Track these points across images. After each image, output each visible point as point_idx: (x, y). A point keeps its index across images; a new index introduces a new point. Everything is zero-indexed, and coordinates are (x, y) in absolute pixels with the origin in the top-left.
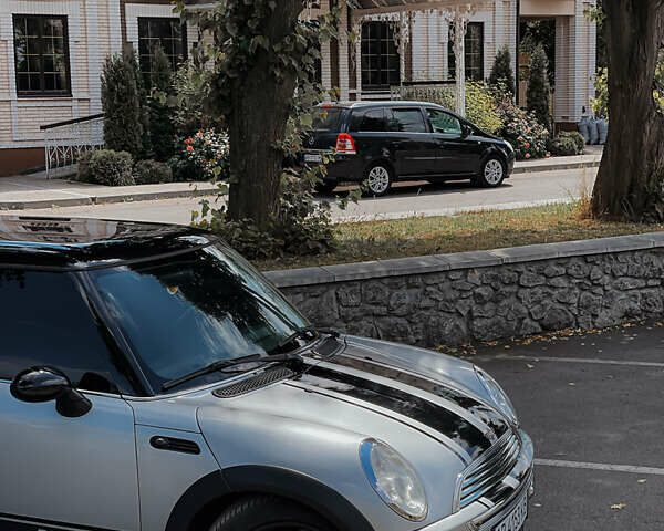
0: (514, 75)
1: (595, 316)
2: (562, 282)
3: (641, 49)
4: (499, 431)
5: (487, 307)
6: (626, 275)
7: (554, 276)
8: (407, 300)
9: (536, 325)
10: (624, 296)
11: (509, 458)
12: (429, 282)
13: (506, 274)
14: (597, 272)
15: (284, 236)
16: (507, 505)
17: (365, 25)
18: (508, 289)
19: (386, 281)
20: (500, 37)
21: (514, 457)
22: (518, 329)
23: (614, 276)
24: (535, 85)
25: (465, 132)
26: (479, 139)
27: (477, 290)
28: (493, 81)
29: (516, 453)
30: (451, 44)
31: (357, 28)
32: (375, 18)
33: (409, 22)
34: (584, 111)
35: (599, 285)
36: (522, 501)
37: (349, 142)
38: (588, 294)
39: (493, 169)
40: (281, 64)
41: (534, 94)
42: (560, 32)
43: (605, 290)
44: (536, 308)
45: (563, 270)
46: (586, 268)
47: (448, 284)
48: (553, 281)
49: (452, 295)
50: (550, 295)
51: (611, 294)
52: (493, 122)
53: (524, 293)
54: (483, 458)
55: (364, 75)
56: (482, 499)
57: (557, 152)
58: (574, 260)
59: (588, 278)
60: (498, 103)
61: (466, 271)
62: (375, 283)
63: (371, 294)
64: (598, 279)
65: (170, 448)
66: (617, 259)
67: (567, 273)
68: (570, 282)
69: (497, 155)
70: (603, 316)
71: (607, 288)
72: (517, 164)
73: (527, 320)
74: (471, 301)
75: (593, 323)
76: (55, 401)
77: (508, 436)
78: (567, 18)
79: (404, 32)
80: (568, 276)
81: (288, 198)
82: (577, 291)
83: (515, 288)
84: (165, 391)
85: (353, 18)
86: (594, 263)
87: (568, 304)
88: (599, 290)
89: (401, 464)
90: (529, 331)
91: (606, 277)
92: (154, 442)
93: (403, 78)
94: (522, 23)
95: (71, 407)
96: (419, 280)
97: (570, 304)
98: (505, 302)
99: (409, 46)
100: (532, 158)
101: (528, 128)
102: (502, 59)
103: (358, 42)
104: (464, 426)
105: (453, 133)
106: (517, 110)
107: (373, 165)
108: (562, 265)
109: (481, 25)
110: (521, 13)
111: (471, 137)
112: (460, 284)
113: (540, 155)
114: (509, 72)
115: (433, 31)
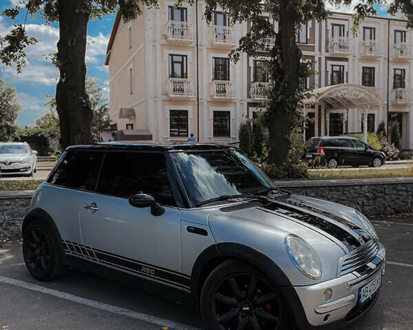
0: (386, 131)
2: (404, 193)
4: (366, 240)
5: (370, 201)
7: (401, 191)
8: (336, 196)
9: (392, 210)
11: (371, 254)
12: (345, 189)
13: (379, 188)
15: (288, 171)
16: (369, 277)
17: (330, 114)
18: (380, 194)
19: (327, 188)
20: (381, 117)
21: (374, 254)
22: (384, 211)
24: (394, 135)
25: (366, 149)
26: (372, 151)
27: (366, 194)
28: (378, 133)
29: (375, 253)
30: (362, 119)
31: (328, 115)
32: (334, 112)
33: (347, 112)
36: (378, 276)
37: (322, 151)
39: (377, 161)
40: (288, 107)
42: (404, 119)
44: (393, 203)
45: (404, 189)
47: (353, 191)
48: (400, 193)
49: (355, 195)
50: (398, 199)
52: (378, 147)
53: (387, 197)
54: (356, 251)
55: (330, 131)
56: (355, 272)
57: (402, 159)
60: (380, 140)
61: (361, 186)
62: (323, 189)
63: (320, 193)
65: (195, 232)
68: (407, 194)
69: (379, 157)
72: (386, 162)
73: (388, 208)
74: (363, 198)
76: (150, 208)
77: (371, 242)
78: (407, 113)
79: (345, 116)
80: (407, 191)
81: (291, 157)
83: (383, 195)
84: (198, 206)
85: (327, 112)
87: (407, 203)
89: (309, 250)
90: (390, 212)
92: (189, 229)
93: (344, 132)
94: (389, 114)
95: (157, 212)
96: (341, 189)
98: (378, 200)
99: (347, 122)
100: (393, 160)
101: (392, 150)
102: (381, 127)
103: (328, 119)
104: (350, 237)
105: (362, 149)
106: (387, 143)
107: (331, 159)
108: (404, 186)
109: (374, 115)
110: (389, 110)
111: (369, 150)
112: (359, 191)
113: (396, 159)
114: (384, 130)
115: (356, 117)
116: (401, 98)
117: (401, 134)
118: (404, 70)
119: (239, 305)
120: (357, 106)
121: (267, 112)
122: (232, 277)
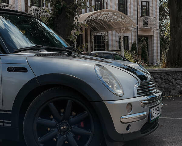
1: (170, 92)
3: (180, 14)
6: (179, 79)
7: (157, 78)
10: (179, 86)
14: (170, 78)
17: (95, 36)
20: (133, 38)
23: (175, 80)
24: (143, 52)
28: (132, 51)
32: (98, 34)
33: (108, 34)
34: (157, 62)
35: (171, 82)
38: (168, 85)
41: (143, 55)
43: (173, 84)
45: (160, 76)
46: (167, 76)
48: (157, 80)
51: (175, 85)
56: (145, 96)
58: (163, 73)
59: (168, 79)
60: (133, 56)
64: (171, 80)
65: (15, 71)
66: (176, 74)
67: (161, 77)
68: (162, 81)
70: (173, 92)
71: (174, 83)
75: (170, 94)
78: (151, 36)
82: (164, 84)
85: (92, 34)
86: (169, 75)
88: (171, 84)
91: (173, 80)
92: (10, 69)
97: (162, 88)
99: (108, 42)
102: (134, 45)
108: (159, 75)
109: (128, 37)
114: (136, 48)
115: (114, 38)
116: (147, 24)
117: (148, 52)
118: (149, 2)
119: (58, 125)
120: (115, 29)
121: (51, 17)
122: (51, 102)
